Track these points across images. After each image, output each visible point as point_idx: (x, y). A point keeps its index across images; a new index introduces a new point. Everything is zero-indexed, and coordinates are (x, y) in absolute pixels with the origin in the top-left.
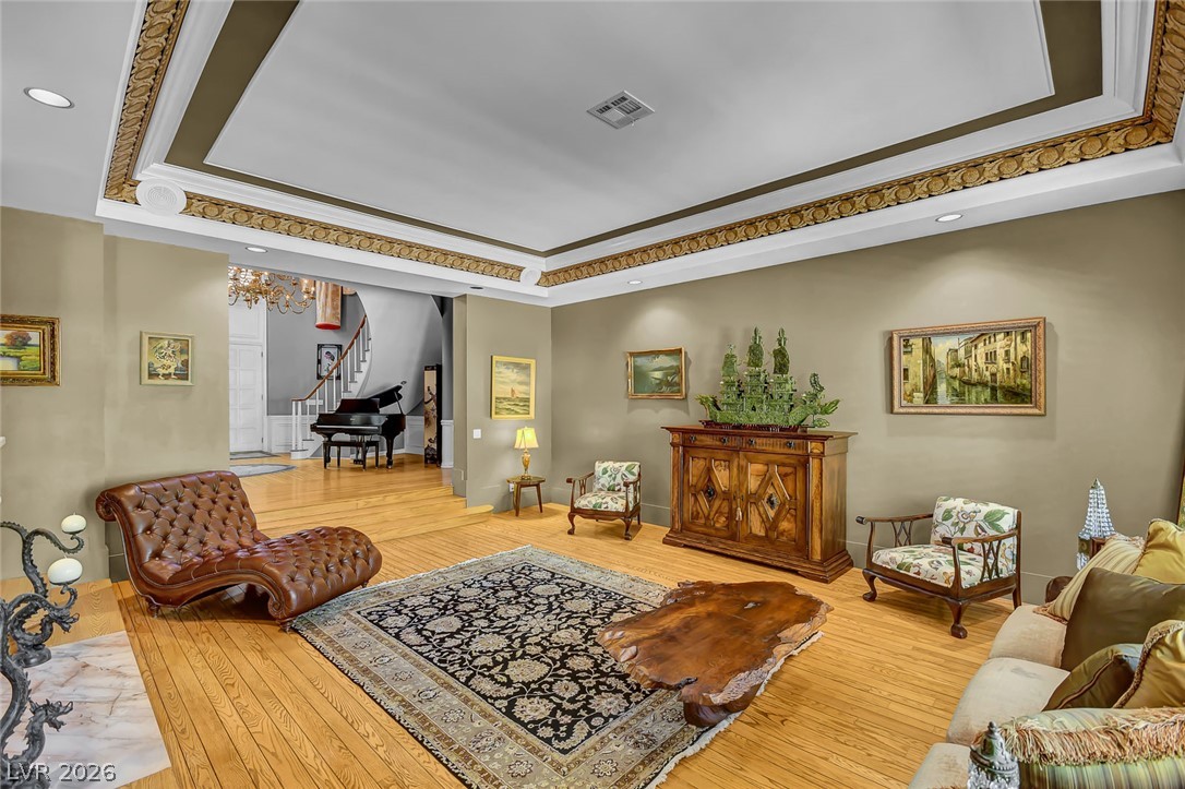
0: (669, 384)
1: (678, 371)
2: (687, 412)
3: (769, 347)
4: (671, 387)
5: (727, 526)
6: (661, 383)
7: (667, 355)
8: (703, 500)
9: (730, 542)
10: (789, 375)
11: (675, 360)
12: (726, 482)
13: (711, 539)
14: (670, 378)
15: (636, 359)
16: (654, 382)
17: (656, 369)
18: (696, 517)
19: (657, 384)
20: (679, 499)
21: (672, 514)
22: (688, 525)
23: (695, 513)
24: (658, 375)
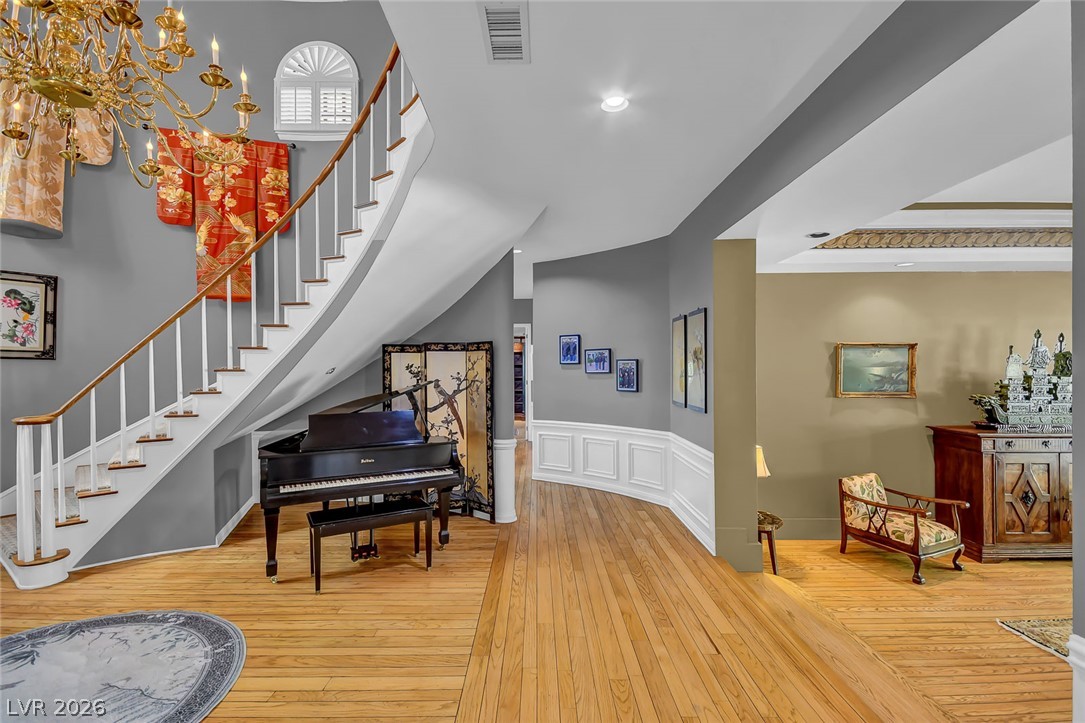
0: (892, 382)
1: (909, 368)
4: (898, 384)
5: (1049, 530)
6: (881, 380)
7: (891, 349)
8: (1020, 507)
9: (1053, 545)
11: (903, 355)
12: (1045, 486)
13: (1032, 545)
14: (894, 375)
15: (847, 351)
16: (873, 379)
17: (876, 365)
18: (1011, 526)
19: (877, 381)
20: (994, 510)
21: (985, 528)
22: (1003, 537)
23: (1010, 523)
24: (878, 371)
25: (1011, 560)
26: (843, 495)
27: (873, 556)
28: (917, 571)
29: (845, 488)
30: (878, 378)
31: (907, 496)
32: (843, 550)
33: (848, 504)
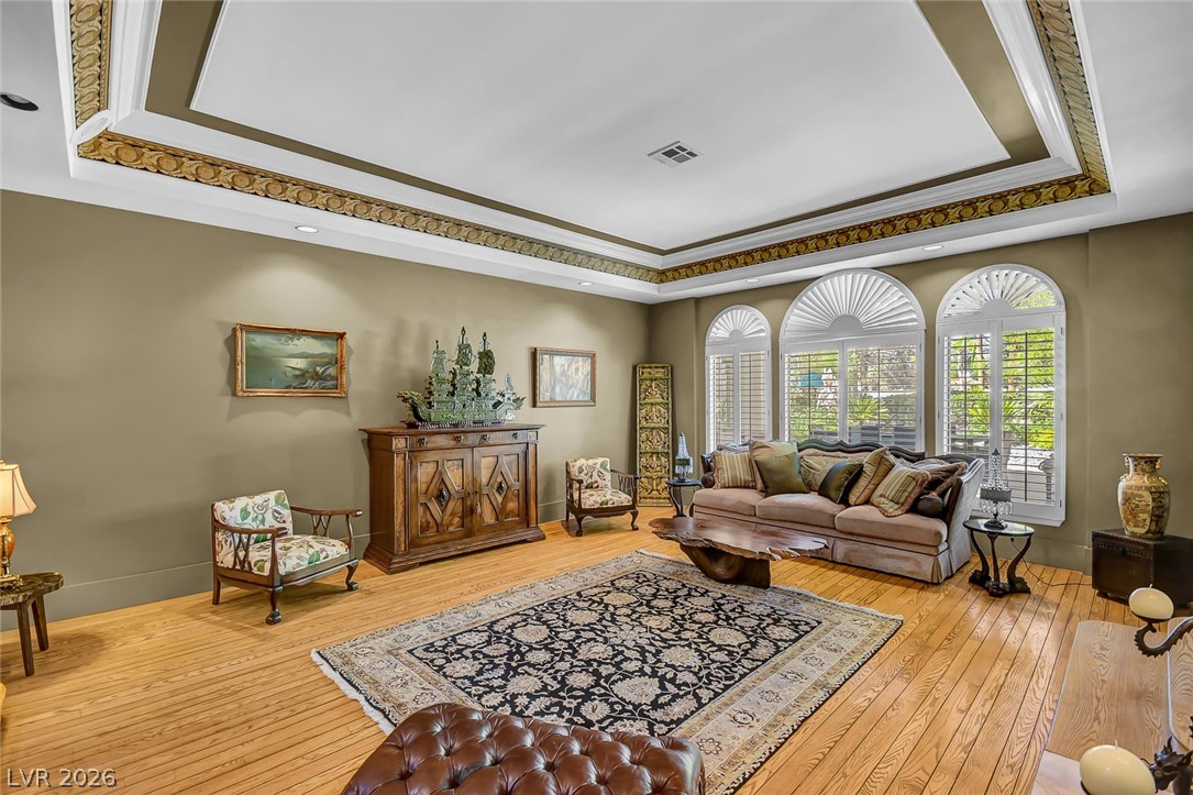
0: (317, 377)
1: (338, 361)
2: (348, 414)
3: (477, 348)
4: (324, 381)
5: (462, 526)
6: (303, 375)
7: (313, 337)
8: (434, 507)
9: (466, 540)
10: (493, 376)
11: (330, 346)
12: (459, 481)
13: (446, 545)
14: (320, 370)
15: (252, 336)
16: (290, 373)
17: (295, 356)
18: (425, 528)
19: (297, 377)
20: (406, 514)
21: (397, 535)
22: (417, 541)
23: (425, 525)
24: (300, 363)
25: (422, 564)
26: (217, 525)
27: (247, 601)
28: (274, 608)
29: (218, 516)
30: (297, 373)
31: (312, 513)
32: (216, 601)
33: (220, 536)
